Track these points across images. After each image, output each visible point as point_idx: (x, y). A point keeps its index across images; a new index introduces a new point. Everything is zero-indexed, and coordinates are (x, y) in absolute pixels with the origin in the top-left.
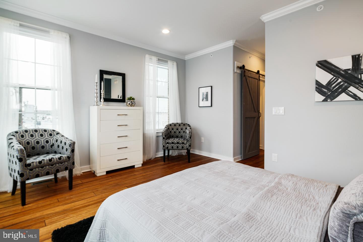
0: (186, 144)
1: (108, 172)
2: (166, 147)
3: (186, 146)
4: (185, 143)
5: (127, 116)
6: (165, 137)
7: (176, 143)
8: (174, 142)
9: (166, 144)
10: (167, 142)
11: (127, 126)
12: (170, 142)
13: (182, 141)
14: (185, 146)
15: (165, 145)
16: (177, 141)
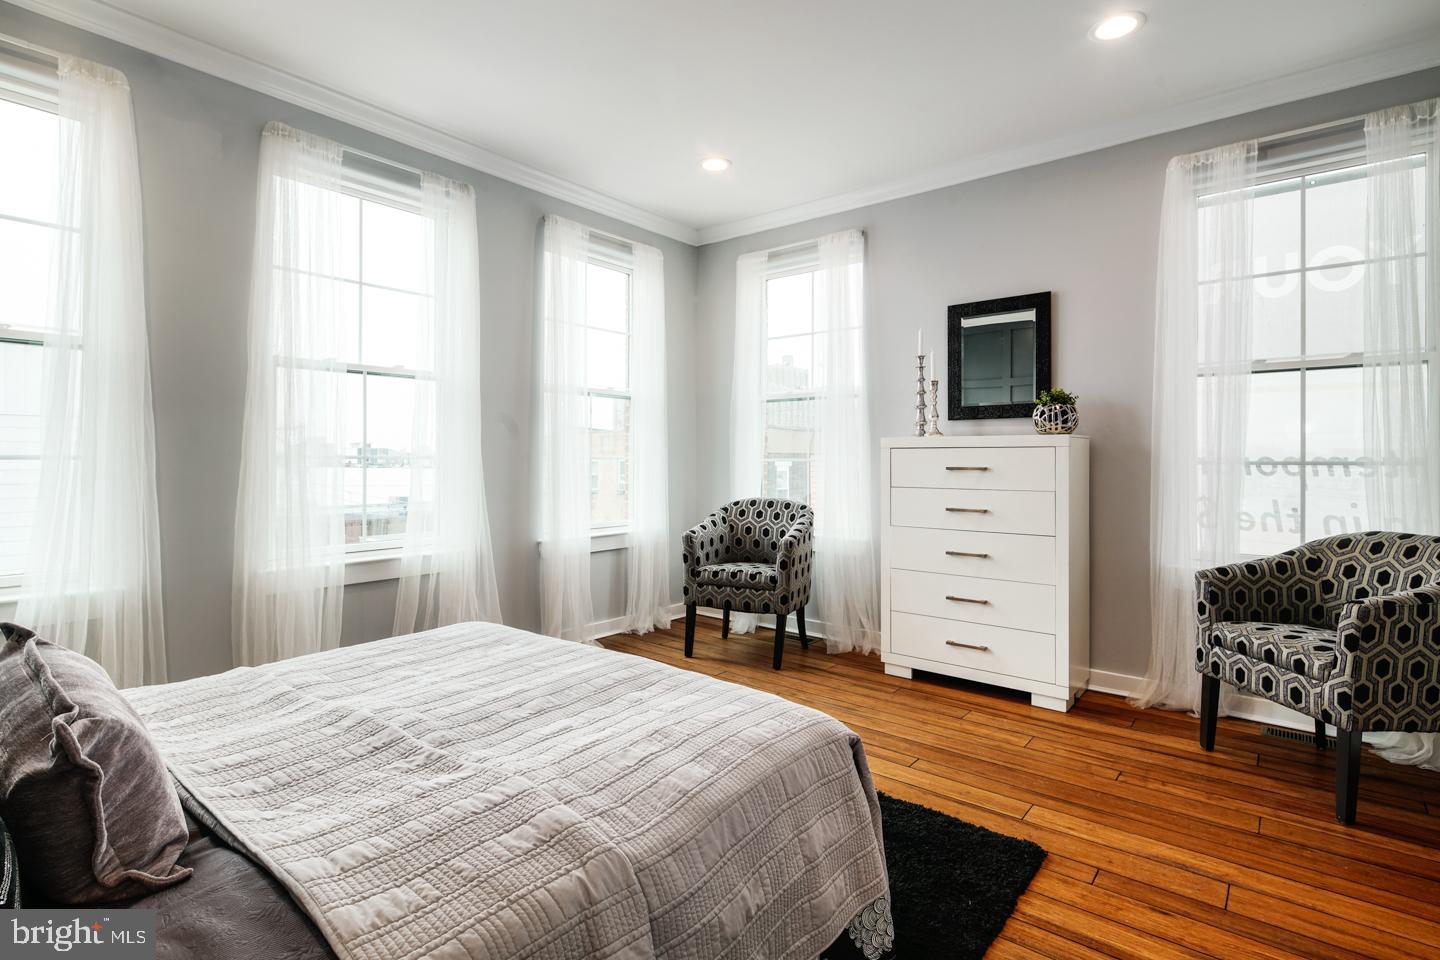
0: (1323, 680)
1: (919, 675)
2: (1211, 661)
3: (1321, 695)
4: (1311, 667)
5: (986, 474)
6: (1208, 605)
7: (1259, 653)
8: (1247, 644)
9: (1210, 642)
10: (1214, 634)
11: (986, 516)
12: (1229, 636)
13: (1293, 654)
14: (1313, 692)
15: (1205, 647)
16: (1269, 643)
